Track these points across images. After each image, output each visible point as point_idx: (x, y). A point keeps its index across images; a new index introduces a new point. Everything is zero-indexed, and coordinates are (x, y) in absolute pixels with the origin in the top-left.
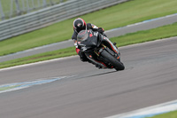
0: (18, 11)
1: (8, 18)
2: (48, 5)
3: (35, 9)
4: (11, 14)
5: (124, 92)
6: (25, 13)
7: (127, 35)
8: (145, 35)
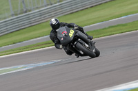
0: (25, 10)
1: (17, 15)
2: (48, 5)
3: (37, 8)
4: (19, 12)
5: (107, 72)
6: (30, 11)
7: (110, 27)
8: (124, 27)
